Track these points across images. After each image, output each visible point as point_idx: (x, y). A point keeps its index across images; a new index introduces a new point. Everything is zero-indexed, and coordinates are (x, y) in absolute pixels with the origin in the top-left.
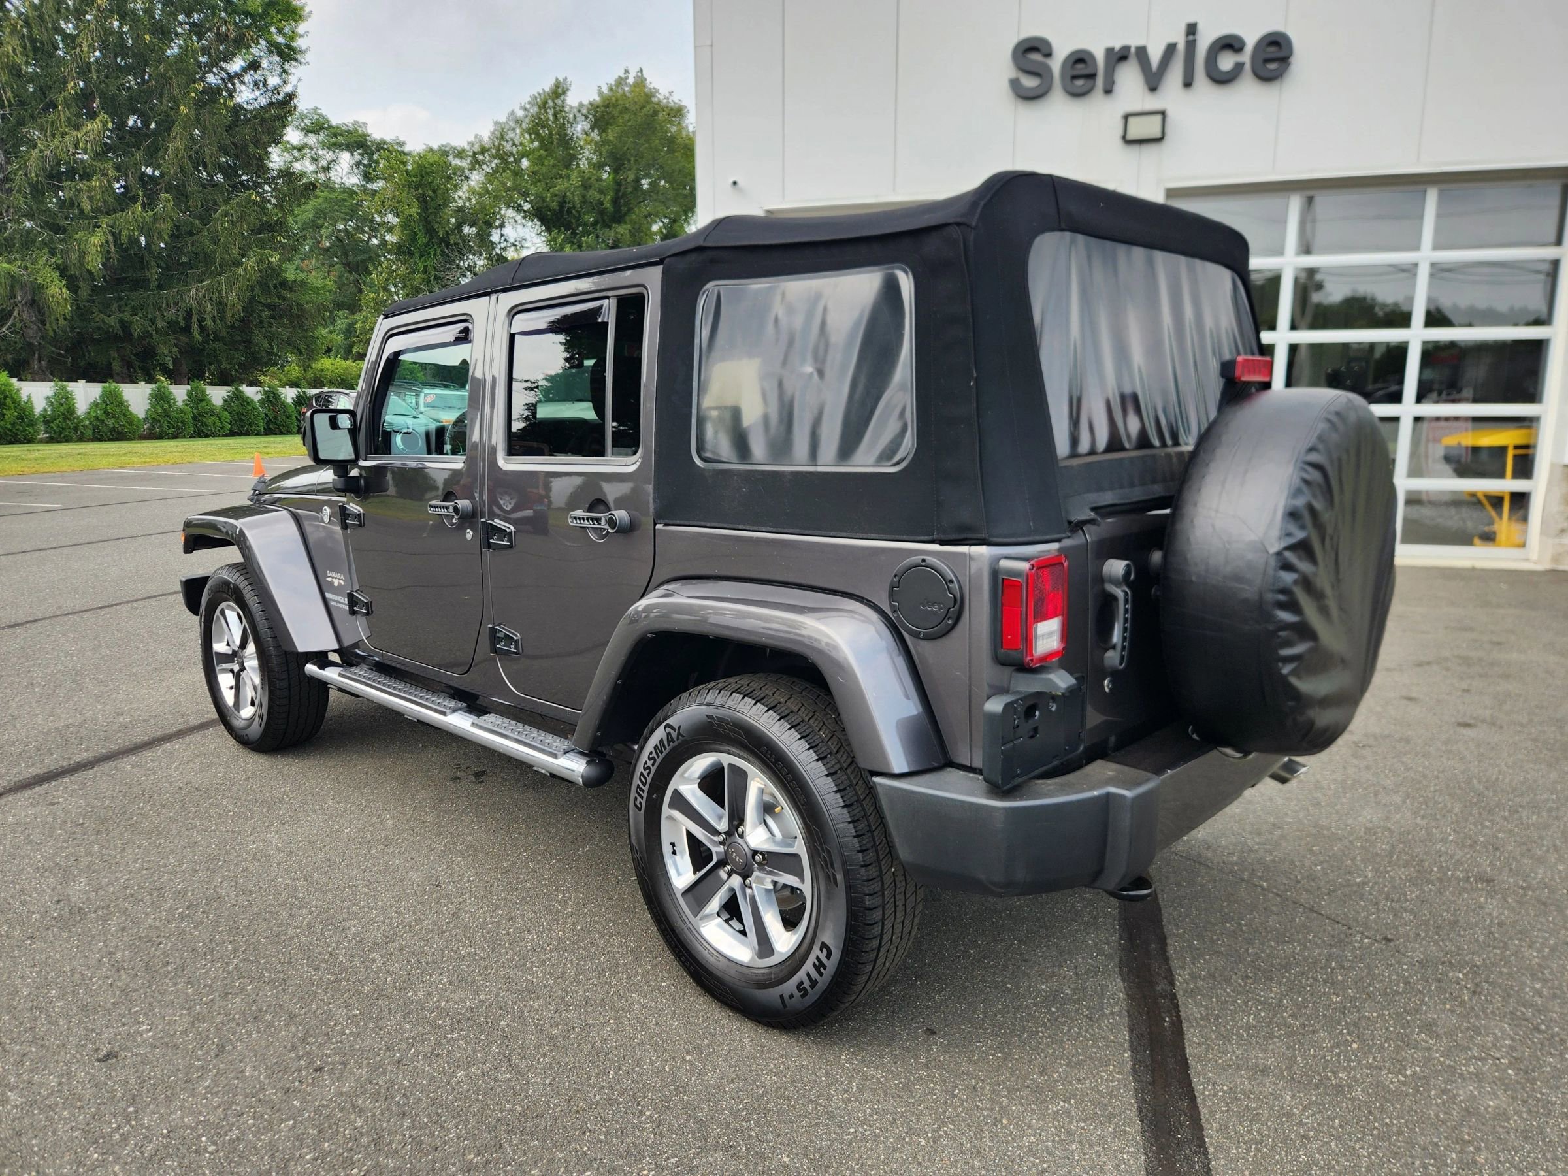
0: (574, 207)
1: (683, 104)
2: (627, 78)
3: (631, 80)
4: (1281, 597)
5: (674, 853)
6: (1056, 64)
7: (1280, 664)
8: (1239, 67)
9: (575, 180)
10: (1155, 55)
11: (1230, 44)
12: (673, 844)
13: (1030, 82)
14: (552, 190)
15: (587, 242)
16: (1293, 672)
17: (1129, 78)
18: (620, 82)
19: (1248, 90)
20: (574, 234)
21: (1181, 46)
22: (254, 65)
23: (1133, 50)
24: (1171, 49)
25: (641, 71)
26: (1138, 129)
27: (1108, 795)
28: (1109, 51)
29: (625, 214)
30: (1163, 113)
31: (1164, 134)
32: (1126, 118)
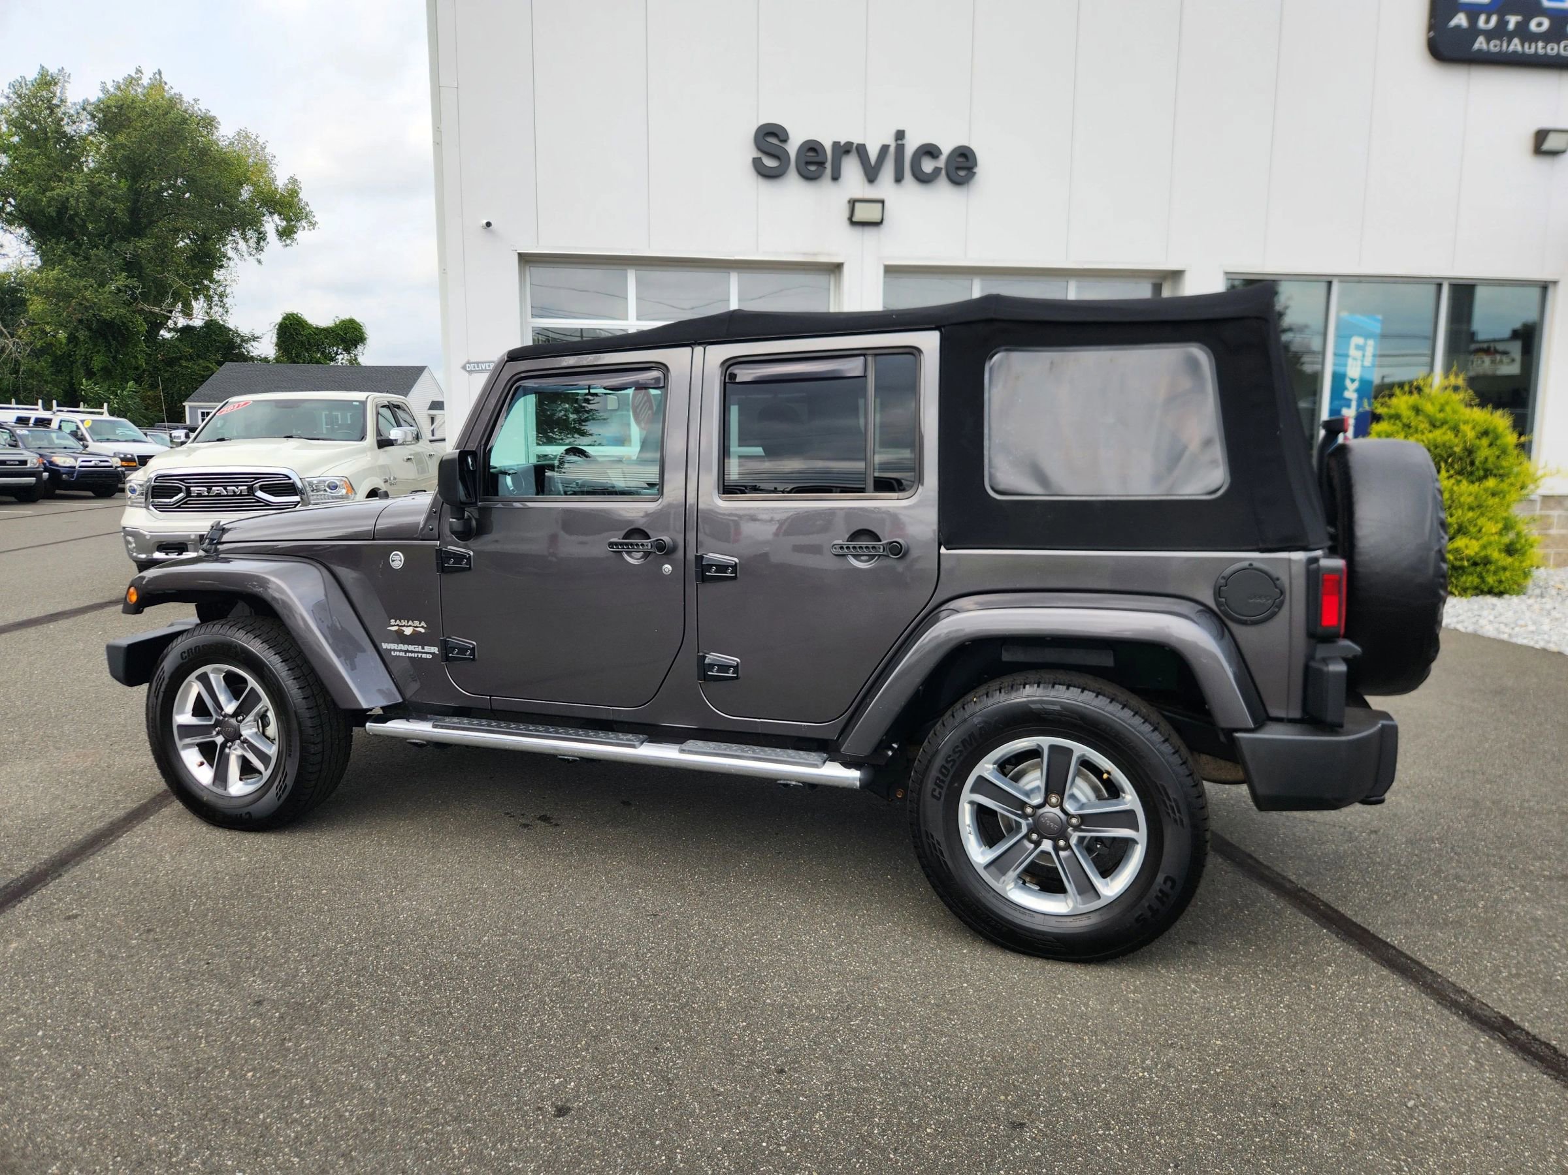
0: (76, 214)
1: (212, 113)
2: (140, 78)
3: (145, 81)
6: (792, 148)
8: (937, 171)
9: (80, 186)
10: (873, 153)
11: (930, 151)
13: (770, 163)
14: (48, 194)
15: (96, 255)
17: (851, 168)
18: (131, 81)
19: (943, 191)
20: (79, 244)
21: (892, 149)
23: (855, 146)
24: (884, 149)
25: (160, 73)
26: (862, 213)
28: (836, 145)
29: (145, 228)
30: (882, 202)
31: (882, 219)
32: (853, 203)
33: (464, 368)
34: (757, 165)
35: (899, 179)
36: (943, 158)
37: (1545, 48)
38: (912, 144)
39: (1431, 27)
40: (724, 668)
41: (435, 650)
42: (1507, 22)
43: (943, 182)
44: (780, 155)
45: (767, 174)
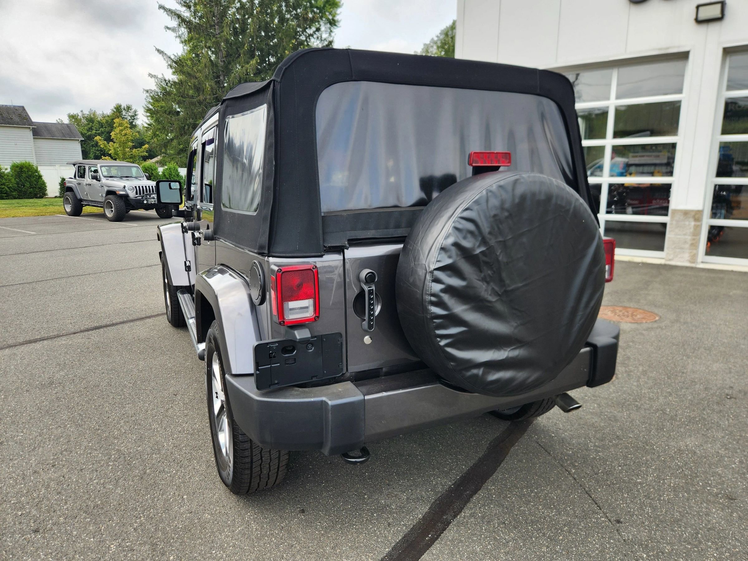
4: (433, 299)
5: (217, 397)
7: (438, 339)
12: (217, 393)
16: (447, 345)
22: (318, 30)
26: (705, 13)
27: (322, 402)
30: (722, 3)
31: (723, 16)
32: (698, 8)
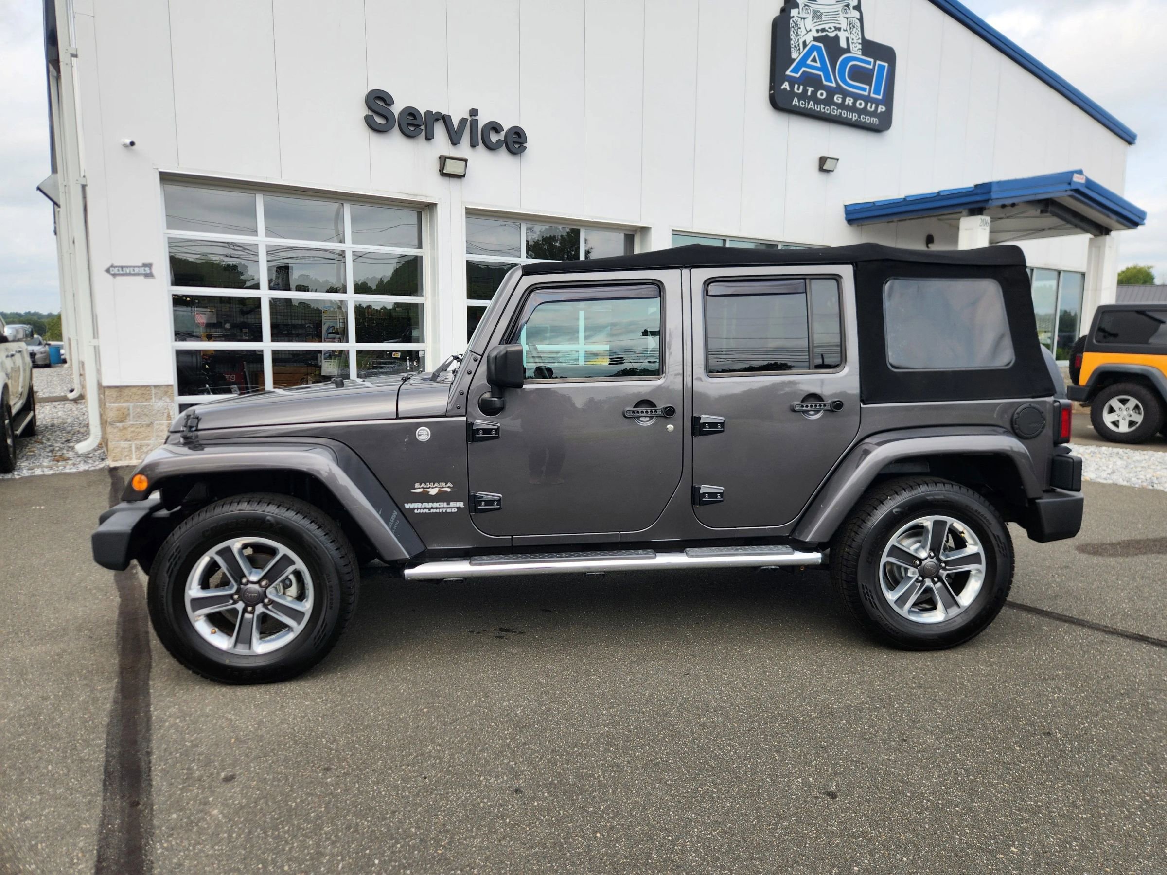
6: (396, 111)
8: (500, 142)
10: (455, 123)
11: (495, 127)
13: (380, 120)
17: (440, 133)
19: (503, 157)
21: (468, 122)
23: (443, 116)
24: (463, 121)
26: (450, 167)
28: (428, 113)
30: (466, 161)
31: (465, 174)
32: (443, 160)
33: (108, 271)
34: (369, 121)
35: (473, 145)
36: (503, 133)
37: (824, 108)
38: (483, 120)
39: (772, 88)
40: (713, 495)
41: (461, 504)
42: (808, 90)
43: (503, 150)
44: (387, 116)
45: (377, 130)
